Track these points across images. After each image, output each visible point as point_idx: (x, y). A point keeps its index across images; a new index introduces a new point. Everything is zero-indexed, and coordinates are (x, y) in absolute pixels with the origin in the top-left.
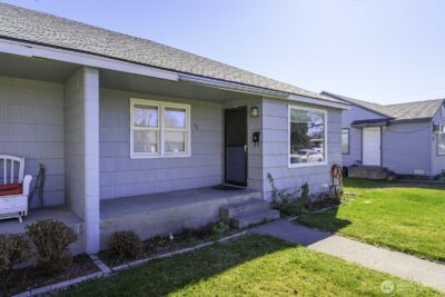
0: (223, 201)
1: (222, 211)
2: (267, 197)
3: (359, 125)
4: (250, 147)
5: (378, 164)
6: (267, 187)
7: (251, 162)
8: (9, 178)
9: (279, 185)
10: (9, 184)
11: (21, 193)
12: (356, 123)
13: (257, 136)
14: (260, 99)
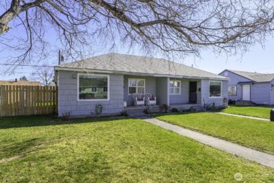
0: (191, 105)
1: (192, 107)
2: (203, 105)
3: (241, 83)
4: (198, 92)
5: (249, 100)
6: (203, 103)
7: (198, 96)
9: (206, 103)
12: (239, 83)
13: (200, 89)
14: (201, 80)
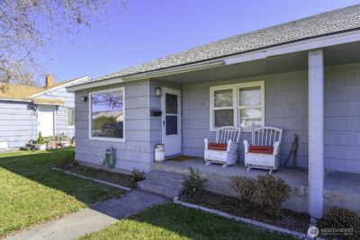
8: (268, 142)
10: (268, 146)
11: (272, 153)
